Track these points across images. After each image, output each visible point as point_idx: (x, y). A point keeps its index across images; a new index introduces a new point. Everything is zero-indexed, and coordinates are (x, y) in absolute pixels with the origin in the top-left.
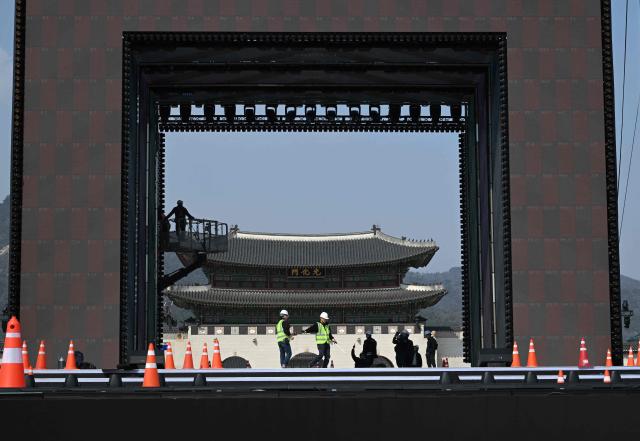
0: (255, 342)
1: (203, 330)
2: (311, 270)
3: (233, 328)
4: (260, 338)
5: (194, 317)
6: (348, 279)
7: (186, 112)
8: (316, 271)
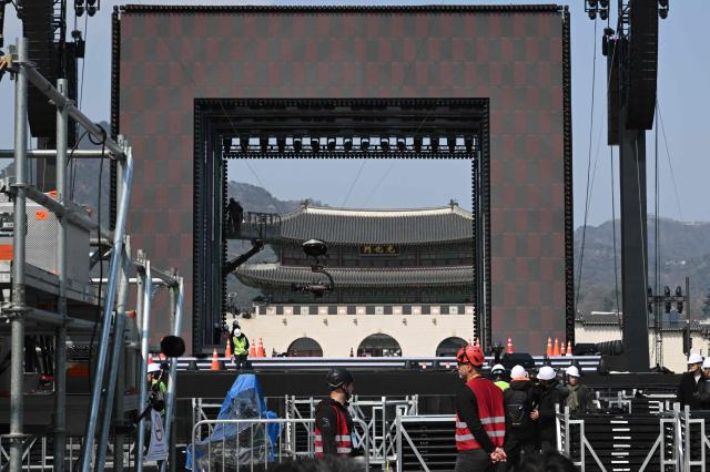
0: (326, 322)
1: (272, 310)
2: (384, 247)
3: (302, 309)
4: (331, 318)
5: (262, 295)
6: (423, 257)
7: (245, 143)
8: (390, 248)
